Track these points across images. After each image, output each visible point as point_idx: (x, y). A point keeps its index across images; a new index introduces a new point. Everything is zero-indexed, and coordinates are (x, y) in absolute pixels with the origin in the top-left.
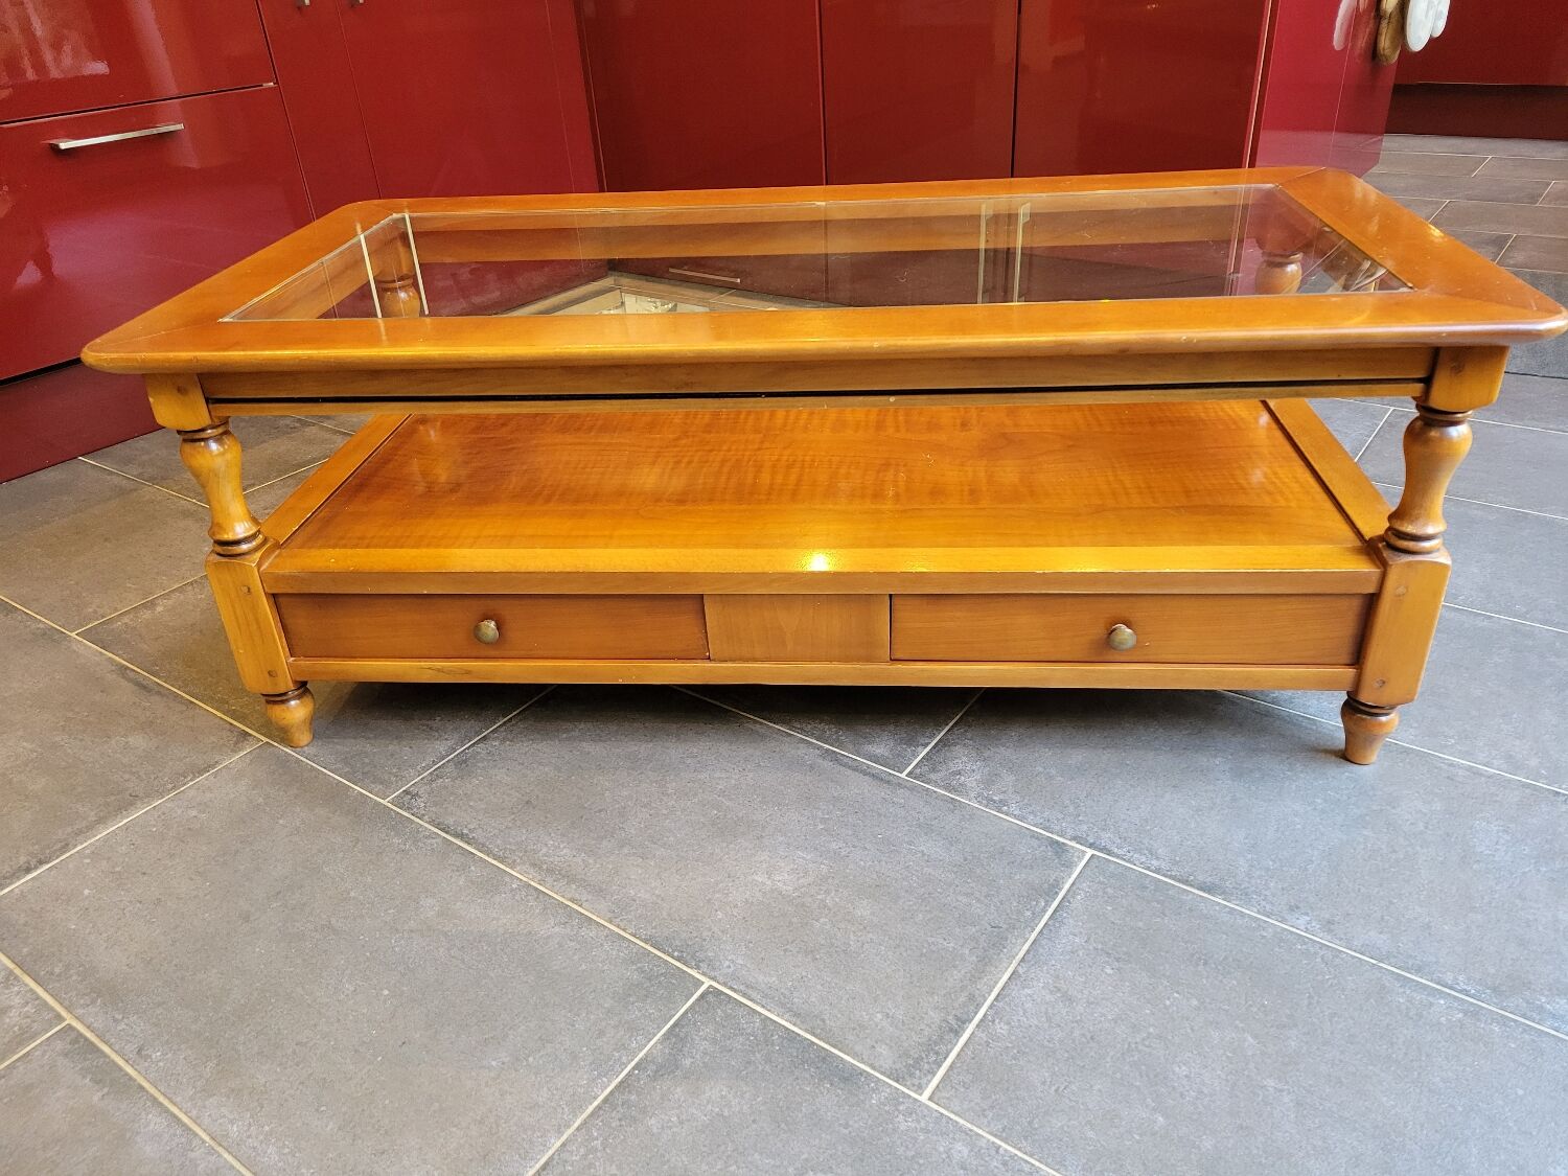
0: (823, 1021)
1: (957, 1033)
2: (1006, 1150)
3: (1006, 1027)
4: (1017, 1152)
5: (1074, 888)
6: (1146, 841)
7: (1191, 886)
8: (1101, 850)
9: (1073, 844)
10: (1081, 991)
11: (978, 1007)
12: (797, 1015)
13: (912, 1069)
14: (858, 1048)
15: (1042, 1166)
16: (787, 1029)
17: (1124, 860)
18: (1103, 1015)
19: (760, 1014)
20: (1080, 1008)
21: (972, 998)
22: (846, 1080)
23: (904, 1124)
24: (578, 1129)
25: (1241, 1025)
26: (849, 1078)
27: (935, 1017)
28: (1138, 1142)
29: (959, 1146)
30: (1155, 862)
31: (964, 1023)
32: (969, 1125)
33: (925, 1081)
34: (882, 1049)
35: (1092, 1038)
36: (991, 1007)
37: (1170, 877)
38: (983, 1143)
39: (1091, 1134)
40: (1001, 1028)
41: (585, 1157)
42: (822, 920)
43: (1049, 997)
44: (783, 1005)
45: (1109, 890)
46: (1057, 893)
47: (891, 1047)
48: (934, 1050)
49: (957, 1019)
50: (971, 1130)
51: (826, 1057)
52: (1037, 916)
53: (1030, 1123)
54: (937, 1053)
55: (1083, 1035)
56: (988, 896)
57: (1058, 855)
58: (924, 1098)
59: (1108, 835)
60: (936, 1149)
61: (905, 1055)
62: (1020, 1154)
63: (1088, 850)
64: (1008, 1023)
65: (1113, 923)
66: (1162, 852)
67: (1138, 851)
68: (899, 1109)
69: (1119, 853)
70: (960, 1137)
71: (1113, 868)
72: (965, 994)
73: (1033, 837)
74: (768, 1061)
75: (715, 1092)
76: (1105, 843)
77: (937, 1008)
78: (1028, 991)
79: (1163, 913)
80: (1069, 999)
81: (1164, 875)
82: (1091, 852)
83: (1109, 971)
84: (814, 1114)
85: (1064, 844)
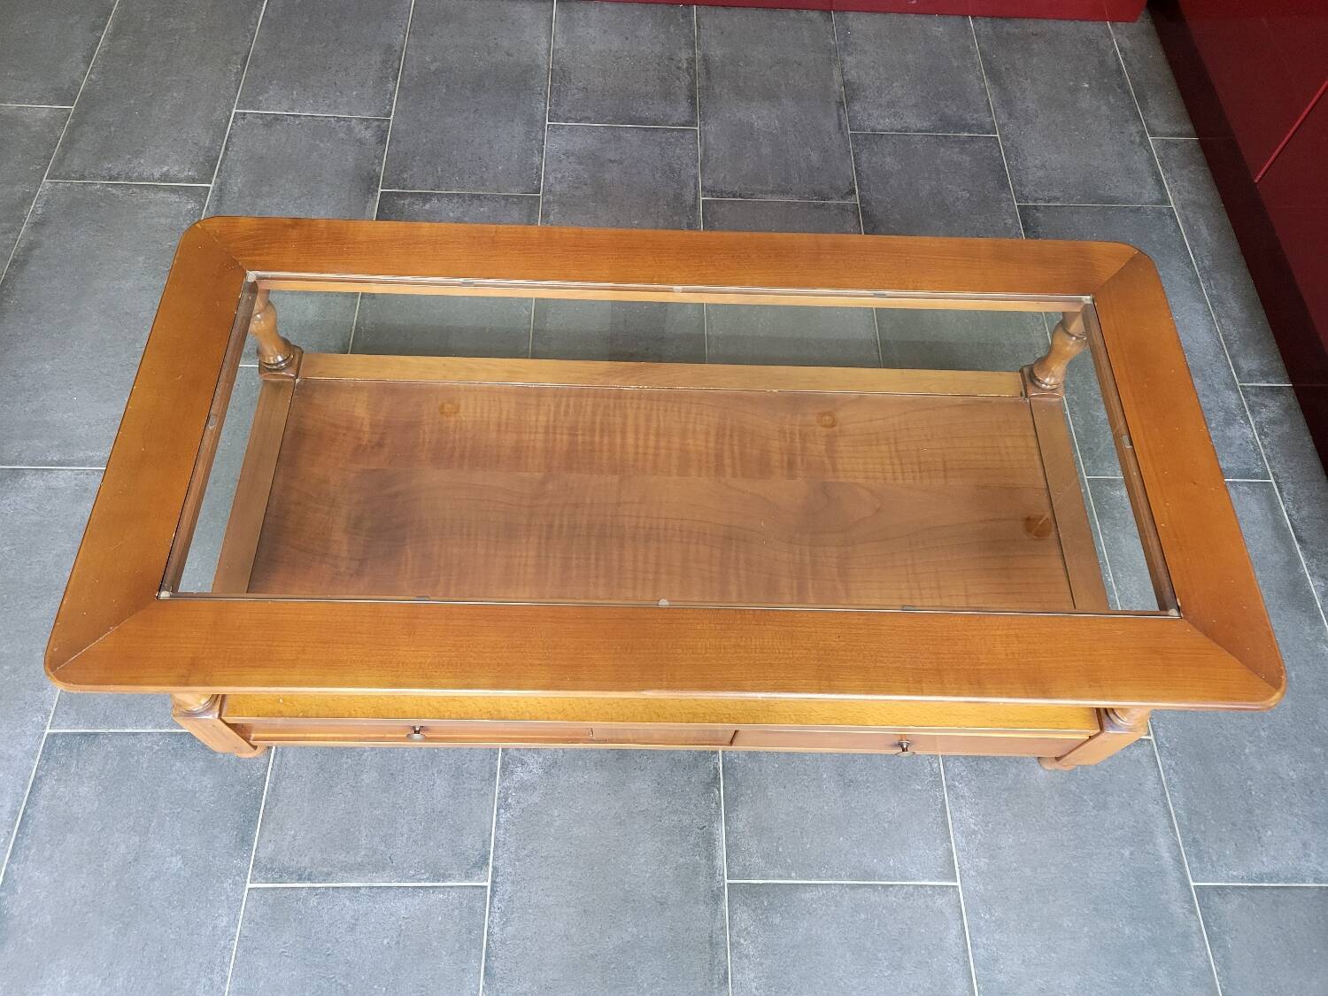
0: (276, 805)
1: (300, 879)
2: (233, 944)
3: (315, 904)
4: (235, 949)
5: (448, 889)
6: (515, 915)
7: (486, 960)
8: (492, 890)
9: (490, 869)
10: (361, 933)
11: (324, 881)
12: (274, 790)
13: (265, 869)
14: (266, 834)
15: (232, 967)
16: (263, 791)
17: (490, 909)
18: (349, 953)
19: (266, 771)
20: (348, 938)
21: (329, 874)
22: (243, 839)
23: (228, 884)
24: (160, 733)
26: (244, 840)
27: (306, 861)
29: (225, 919)
30: (497, 929)
31: (309, 879)
32: (241, 917)
33: (259, 880)
34: (271, 847)
35: (329, 955)
36: (326, 888)
37: (488, 944)
38: (232, 930)
39: (262, 983)
40: (313, 901)
41: (147, 747)
42: (349, 760)
43: (348, 917)
44: (279, 777)
45: (457, 912)
46: (439, 881)
47: (274, 851)
48: (283, 873)
49: (310, 874)
50: (238, 920)
51: (253, 822)
52: (412, 878)
53: (256, 948)
54: (281, 876)
55: (328, 949)
56: (415, 842)
57: (475, 865)
58: (249, 885)
59: (508, 887)
60: (219, 909)
61: (272, 860)
62: (234, 953)
63: (489, 881)
64: (318, 903)
65: (428, 927)
66: (510, 930)
67: (503, 914)
68: (237, 878)
69: (496, 903)
70: (232, 917)
71: (480, 904)
72: (330, 869)
73: (484, 841)
74: (237, 794)
75: (208, 781)
76: (500, 889)
77: (312, 859)
78: (348, 903)
79: (452, 953)
80: (352, 929)
81: (488, 940)
82: (488, 884)
83: (385, 942)
84: (215, 836)
85: (488, 864)
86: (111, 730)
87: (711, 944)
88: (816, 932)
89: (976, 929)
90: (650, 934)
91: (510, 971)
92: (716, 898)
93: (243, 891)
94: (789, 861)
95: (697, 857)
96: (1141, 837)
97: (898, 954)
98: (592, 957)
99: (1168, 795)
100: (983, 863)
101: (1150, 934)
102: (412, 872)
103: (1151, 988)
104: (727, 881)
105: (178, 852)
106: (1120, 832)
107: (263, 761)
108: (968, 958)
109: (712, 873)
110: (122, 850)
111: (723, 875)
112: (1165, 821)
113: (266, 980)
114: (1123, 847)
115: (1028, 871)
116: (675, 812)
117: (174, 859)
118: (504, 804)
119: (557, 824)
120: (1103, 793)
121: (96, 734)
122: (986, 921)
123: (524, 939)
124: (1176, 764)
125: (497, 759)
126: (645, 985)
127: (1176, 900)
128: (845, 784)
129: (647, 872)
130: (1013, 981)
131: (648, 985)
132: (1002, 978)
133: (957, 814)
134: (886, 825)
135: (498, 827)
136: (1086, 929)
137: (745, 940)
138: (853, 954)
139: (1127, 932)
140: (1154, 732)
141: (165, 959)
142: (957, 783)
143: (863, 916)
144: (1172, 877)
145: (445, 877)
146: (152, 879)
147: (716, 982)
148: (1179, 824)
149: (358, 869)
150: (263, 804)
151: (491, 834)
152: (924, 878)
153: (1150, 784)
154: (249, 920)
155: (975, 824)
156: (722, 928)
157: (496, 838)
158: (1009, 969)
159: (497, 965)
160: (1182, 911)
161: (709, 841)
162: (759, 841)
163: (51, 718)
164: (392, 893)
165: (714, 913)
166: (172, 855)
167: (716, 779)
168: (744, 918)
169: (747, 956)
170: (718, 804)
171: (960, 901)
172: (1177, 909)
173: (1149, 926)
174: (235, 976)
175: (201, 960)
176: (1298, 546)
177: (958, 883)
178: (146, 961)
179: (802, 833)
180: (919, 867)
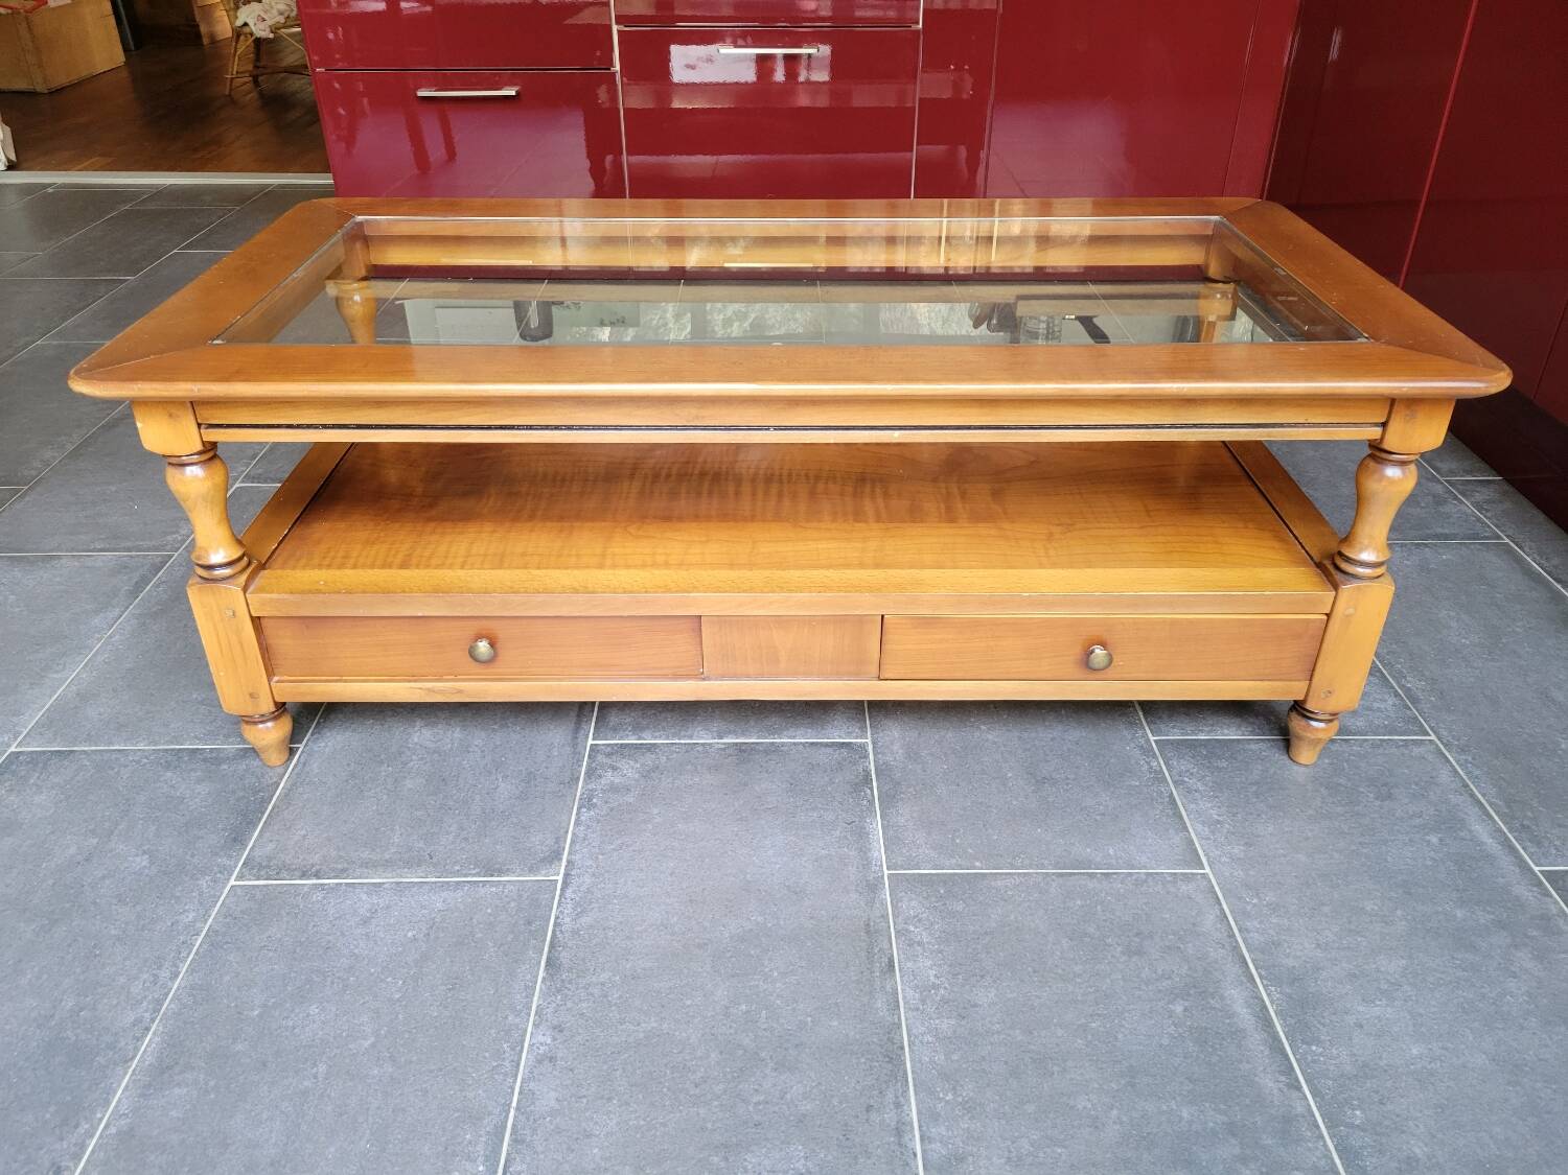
0: (287, 808)
1: (303, 876)
2: (196, 939)
4: (198, 943)
5: (505, 883)
6: (594, 905)
7: (550, 952)
8: (564, 883)
9: (564, 864)
10: (377, 925)
11: (336, 877)
12: (286, 795)
13: (253, 867)
14: (268, 835)
15: (188, 963)
16: (272, 796)
17: (560, 900)
18: (357, 946)
19: (281, 780)
20: (359, 931)
21: (344, 870)
23: (204, 882)
24: (154, 750)
25: (382, 1032)
26: (238, 839)
27: (316, 858)
28: (228, 1006)
29: (191, 916)
30: (567, 920)
31: (315, 876)
32: (214, 913)
33: (249, 877)
34: (271, 846)
35: (328, 948)
36: (337, 884)
37: (554, 935)
38: (198, 925)
39: (227, 978)
40: (318, 897)
41: (133, 761)
42: (390, 768)
43: (362, 911)
44: (294, 784)
45: (513, 904)
46: (492, 876)
47: (275, 849)
49: (318, 871)
50: (209, 916)
51: (253, 824)
52: (458, 873)
53: (227, 943)
55: (329, 942)
56: (466, 839)
57: (543, 860)
58: (232, 882)
59: (588, 880)
60: (186, 905)
61: (270, 859)
62: (196, 948)
63: (561, 875)
64: (324, 898)
65: (471, 919)
66: (586, 920)
67: (578, 904)
68: (218, 875)
69: (569, 893)
70: (202, 912)
71: (546, 896)
72: (346, 865)
73: (557, 838)
74: (238, 800)
75: (203, 789)
76: (575, 881)
77: (324, 857)
78: (364, 897)
79: (502, 945)
80: (365, 922)
81: (554, 932)
82: (560, 878)
83: (410, 934)
84: (199, 838)
85: (561, 859)
86: (94, 748)
87: (868, 932)
88: (1016, 918)
89: (1242, 914)
90: (782, 923)
91: (583, 960)
92: (874, 887)
93: (224, 888)
94: (970, 851)
95: (845, 849)
96: (1449, 823)
97: (1137, 940)
98: (699, 946)
99: (1472, 786)
100: (1238, 850)
101: (1492, 917)
102: (457, 868)
103: (1514, 972)
104: (886, 872)
105: (144, 852)
106: (1417, 821)
107: (280, 770)
108: (1237, 941)
109: (866, 863)
110: (73, 850)
111: (882, 865)
112: (1475, 810)
113: (233, 974)
114: (1427, 834)
115: (1302, 857)
116: (813, 809)
117: (138, 859)
118: (587, 802)
119: (656, 821)
120: (1385, 785)
121: (72, 752)
122: (1255, 905)
123: (604, 929)
124: (1474, 759)
125: (581, 766)
126: (776, 974)
127: (1518, 883)
128: (1037, 781)
129: (776, 863)
130: (1308, 965)
131: (779, 973)
132: (1290, 962)
133: (1193, 806)
134: (1098, 818)
135: (577, 823)
136: (1399, 912)
137: (916, 927)
138: (1071, 940)
139: (1459, 915)
140: (1435, 732)
141: (96, 956)
142: (1186, 779)
143: (1079, 902)
144: (1505, 861)
145: (500, 872)
146: (104, 877)
147: (876, 969)
148: (1497, 813)
149: (388, 865)
150: (270, 808)
151: (567, 832)
152: (1158, 867)
153: (1444, 776)
154: (226, 913)
155: (1219, 815)
156: (883, 916)
157: (574, 834)
158: (1298, 954)
159: (564, 957)
160: (1531, 894)
161: (862, 834)
162: (929, 834)
163: (19, 740)
164: (427, 887)
165: (871, 903)
166: (137, 855)
167: (867, 780)
168: (912, 905)
169: (919, 944)
170: (872, 802)
171: (1213, 887)
172: (1523, 891)
173: (1489, 909)
174: (191, 970)
175: (147, 956)
176: (1559, 587)
177: (1207, 870)
178: (70, 957)
179: (984, 826)
180: (1149, 855)
